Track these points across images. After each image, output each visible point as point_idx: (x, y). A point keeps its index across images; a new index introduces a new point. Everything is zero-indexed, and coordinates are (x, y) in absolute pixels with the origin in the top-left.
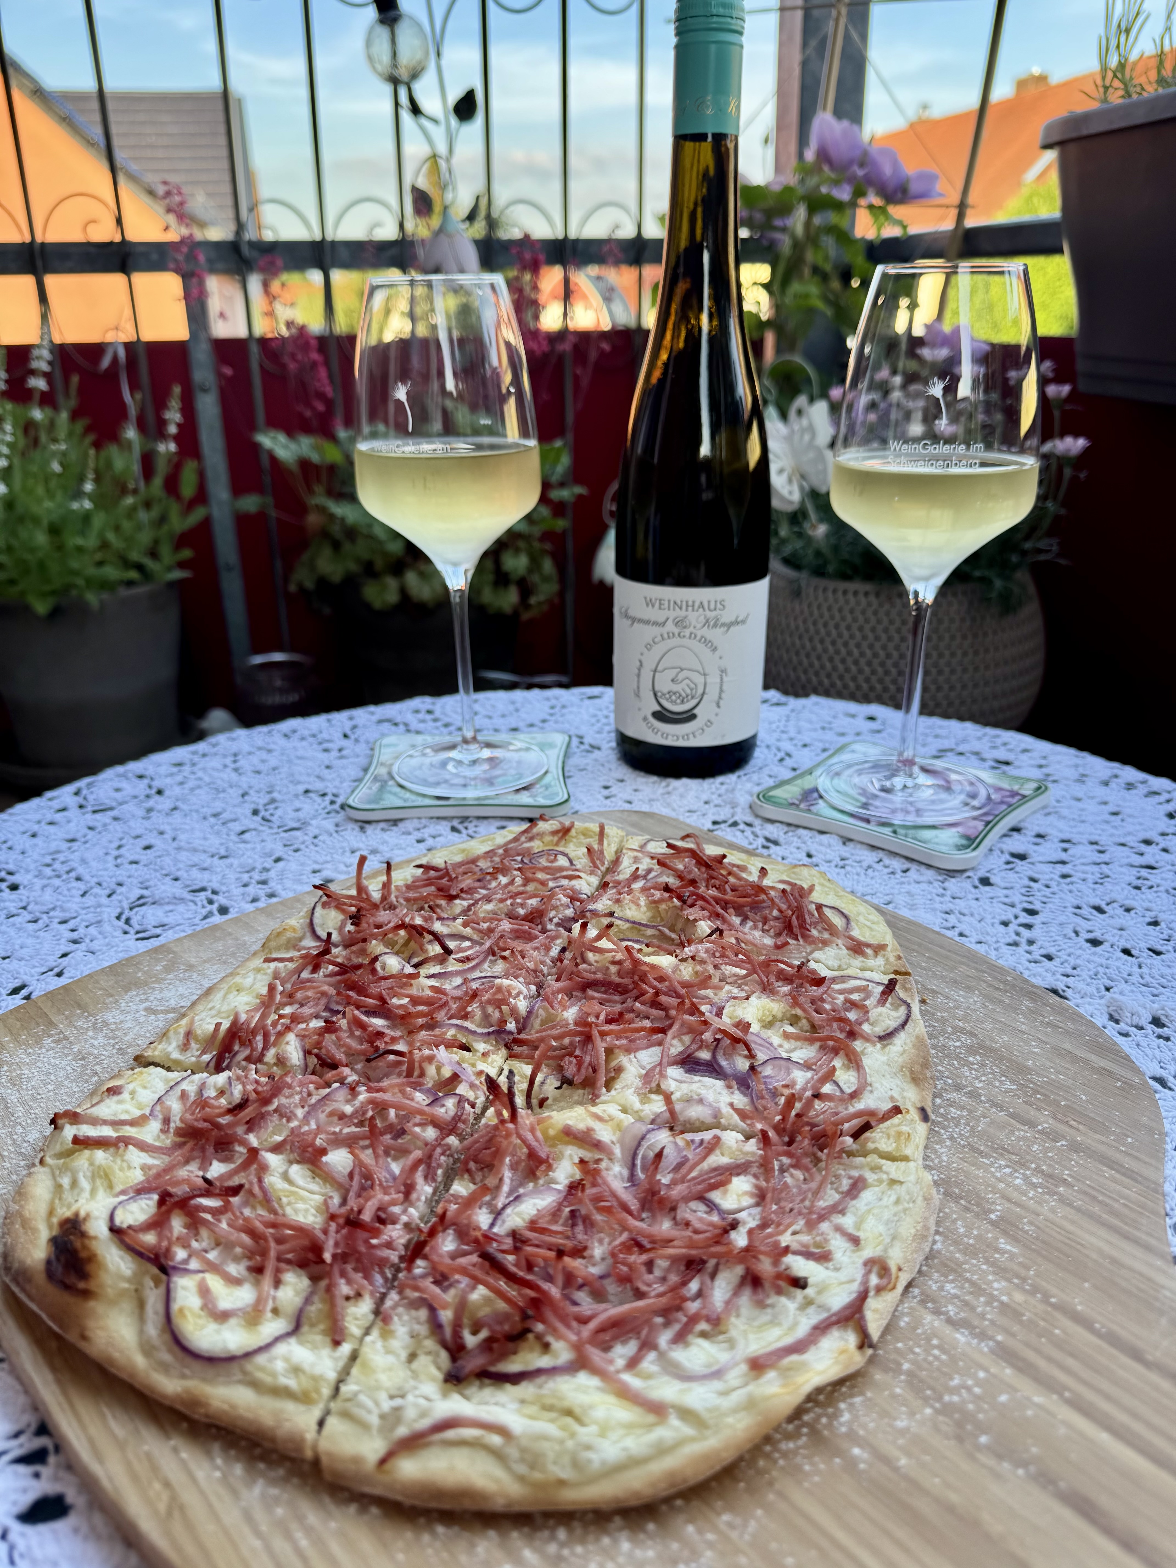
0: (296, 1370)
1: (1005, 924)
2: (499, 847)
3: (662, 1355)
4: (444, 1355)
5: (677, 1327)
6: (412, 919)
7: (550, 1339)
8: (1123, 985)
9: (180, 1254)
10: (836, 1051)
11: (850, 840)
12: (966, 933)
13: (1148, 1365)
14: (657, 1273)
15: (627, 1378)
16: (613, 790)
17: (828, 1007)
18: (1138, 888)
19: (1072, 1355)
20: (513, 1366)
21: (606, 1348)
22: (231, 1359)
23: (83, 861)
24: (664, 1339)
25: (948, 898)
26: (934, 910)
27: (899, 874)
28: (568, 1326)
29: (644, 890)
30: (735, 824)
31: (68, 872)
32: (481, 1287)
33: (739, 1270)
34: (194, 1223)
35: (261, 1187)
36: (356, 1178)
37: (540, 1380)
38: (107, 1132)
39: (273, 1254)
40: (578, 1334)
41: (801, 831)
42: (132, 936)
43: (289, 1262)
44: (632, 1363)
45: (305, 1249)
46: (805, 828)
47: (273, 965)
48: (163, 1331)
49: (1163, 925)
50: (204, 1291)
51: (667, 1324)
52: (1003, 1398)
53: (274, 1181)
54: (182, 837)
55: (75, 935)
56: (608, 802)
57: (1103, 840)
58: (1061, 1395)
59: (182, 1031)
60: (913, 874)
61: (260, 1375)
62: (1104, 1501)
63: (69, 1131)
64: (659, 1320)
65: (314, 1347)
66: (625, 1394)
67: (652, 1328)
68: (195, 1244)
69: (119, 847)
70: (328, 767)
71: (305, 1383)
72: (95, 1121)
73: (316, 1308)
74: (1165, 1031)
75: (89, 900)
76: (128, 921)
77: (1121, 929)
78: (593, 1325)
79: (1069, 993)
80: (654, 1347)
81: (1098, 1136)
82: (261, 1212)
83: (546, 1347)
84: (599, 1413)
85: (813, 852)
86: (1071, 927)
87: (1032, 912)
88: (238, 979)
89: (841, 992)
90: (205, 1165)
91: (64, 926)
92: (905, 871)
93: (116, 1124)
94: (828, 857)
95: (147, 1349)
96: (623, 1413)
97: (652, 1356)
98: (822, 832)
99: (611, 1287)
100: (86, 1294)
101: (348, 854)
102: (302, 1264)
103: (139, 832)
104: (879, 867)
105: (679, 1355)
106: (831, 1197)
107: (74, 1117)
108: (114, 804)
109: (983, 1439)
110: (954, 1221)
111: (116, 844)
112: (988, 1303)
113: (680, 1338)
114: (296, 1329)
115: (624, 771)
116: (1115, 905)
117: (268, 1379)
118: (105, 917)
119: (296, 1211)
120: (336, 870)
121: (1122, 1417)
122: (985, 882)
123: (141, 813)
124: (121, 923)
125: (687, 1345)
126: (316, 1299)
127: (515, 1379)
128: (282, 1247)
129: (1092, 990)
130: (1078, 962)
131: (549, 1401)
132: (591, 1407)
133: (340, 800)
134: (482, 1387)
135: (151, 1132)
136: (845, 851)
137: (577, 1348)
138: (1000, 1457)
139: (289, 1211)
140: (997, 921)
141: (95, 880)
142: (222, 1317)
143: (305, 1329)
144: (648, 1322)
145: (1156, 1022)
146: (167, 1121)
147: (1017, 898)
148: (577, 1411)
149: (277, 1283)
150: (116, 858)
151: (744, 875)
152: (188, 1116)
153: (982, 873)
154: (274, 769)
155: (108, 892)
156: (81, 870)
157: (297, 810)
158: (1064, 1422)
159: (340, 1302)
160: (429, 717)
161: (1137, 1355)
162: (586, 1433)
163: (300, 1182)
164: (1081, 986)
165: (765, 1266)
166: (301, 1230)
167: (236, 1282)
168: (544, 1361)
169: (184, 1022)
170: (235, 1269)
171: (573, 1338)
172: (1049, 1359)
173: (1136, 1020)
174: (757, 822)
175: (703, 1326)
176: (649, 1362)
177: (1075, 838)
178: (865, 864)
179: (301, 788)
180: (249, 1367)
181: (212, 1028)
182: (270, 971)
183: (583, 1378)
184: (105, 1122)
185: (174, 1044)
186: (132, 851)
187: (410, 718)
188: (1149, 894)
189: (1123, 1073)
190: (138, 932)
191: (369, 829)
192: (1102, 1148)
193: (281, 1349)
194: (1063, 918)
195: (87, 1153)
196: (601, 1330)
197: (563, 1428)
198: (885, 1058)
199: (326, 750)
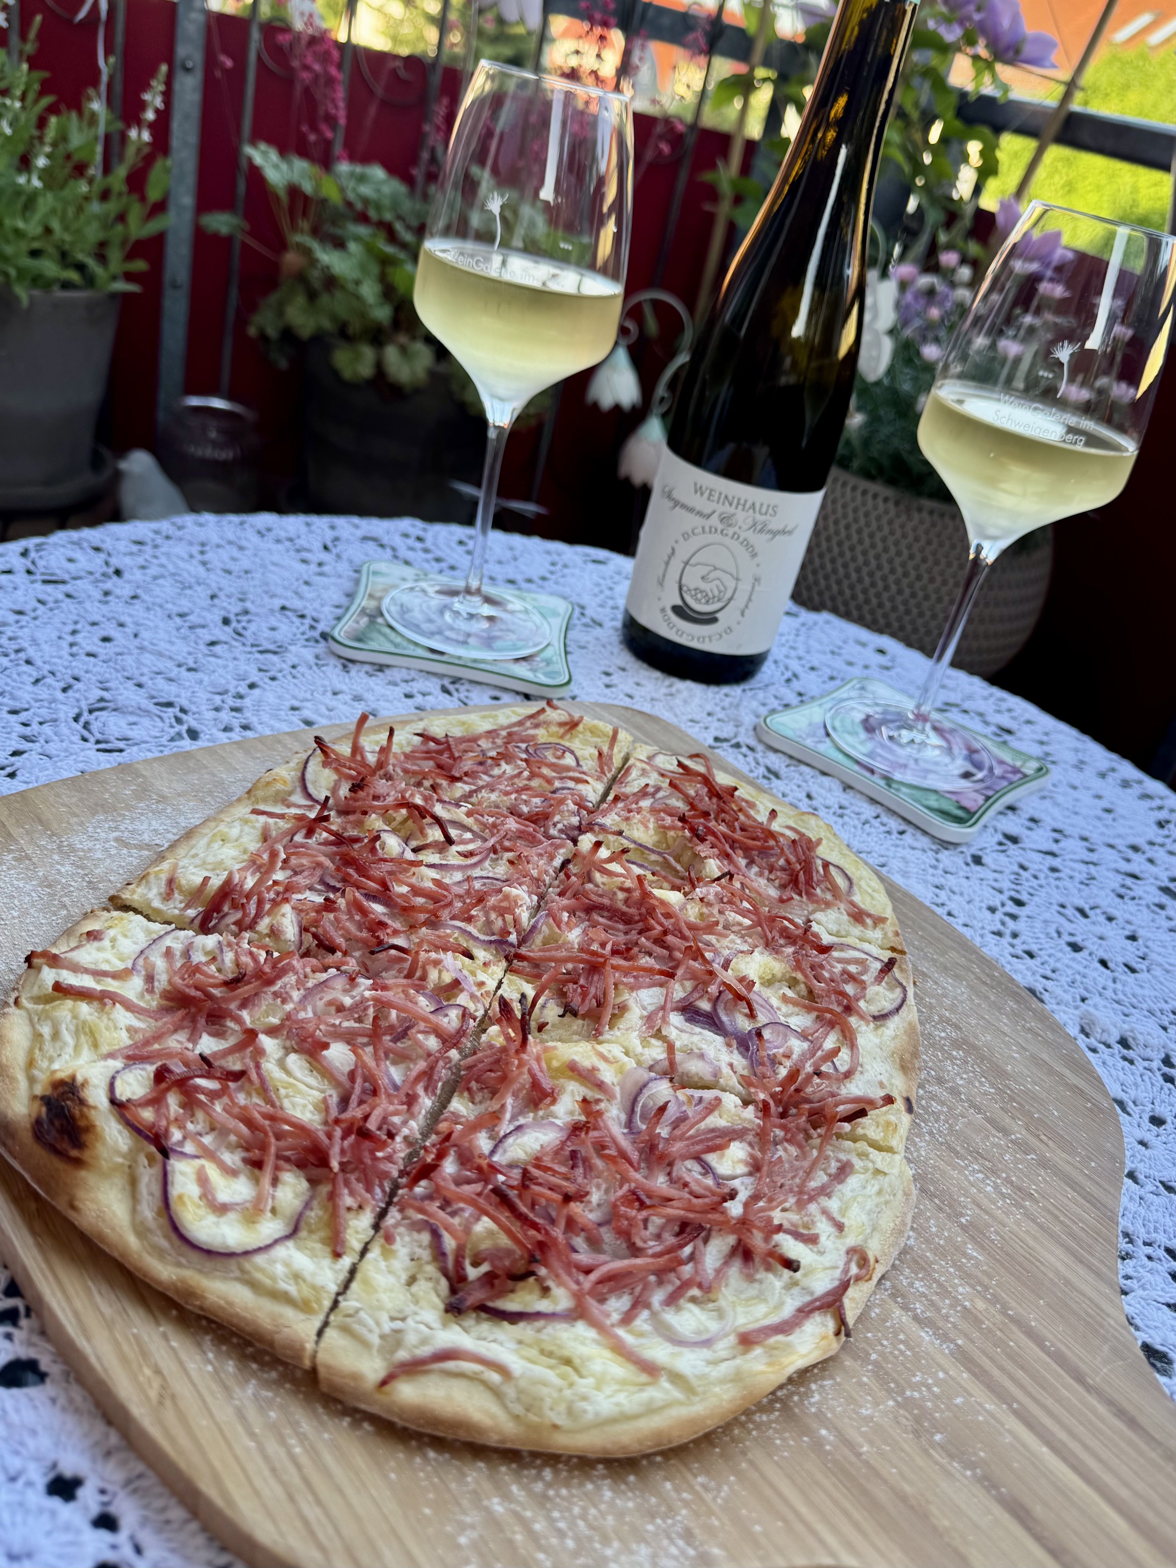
0: (297, 1277)
1: (992, 910)
2: (503, 728)
3: (654, 1315)
4: (444, 1283)
5: (670, 1288)
6: (412, 795)
7: (550, 1283)
8: (1097, 999)
9: (176, 1135)
10: (832, 1025)
11: (851, 788)
12: (955, 912)
13: (1088, 1388)
14: (652, 1229)
15: (621, 1332)
16: (615, 679)
17: (826, 975)
18: (1121, 897)
19: (1022, 1368)
20: (511, 1304)
21: (602, 1300)
22: (231, 1255)
23: (34, 642)
24: (657, 1298)
25: (940, 872)
26: (925, 882)
27: (895, 835)
28: (570, 1274)
29: (653, 810)
30: (737, 746)
31: (18, 651)
32: (485, 1219)
33: (731, 1240)
34: (190, 1103)
35: (259, 1075)
36: (359, 1080)
37: (540, 1323)
38: (86, 982)
39: (273, 1150)
40: (578, 1283)
41: (803, 768)
42: (91, 745)
43: (287, 1160)
44: (627, 1319)
45: (307, 1150)
46: (808, 765)
47: (262, 819)
48: (159, 1214)
49: (1140, 941)
50: (203, 1180)
51: (660, 1283)
52: (959, 1400)
53: (270, 1067)
54: (144, 634)
55: (27, 731)
56: (607, 691)
57: (1095, 837)
58: (1010, 1406)
59: (164, 877)
60: (908, 838)
61: (259, 1276)
62: (1038, 1510)
63: (49, 976)
64: (652, 1278)
65: (313, 1255)
66: (620, 1350)
67: (646, 1287)
68: (190, 1126)
69: (74, 632)
70: (307, 583)
71: (306, 1292)
72: (76, 968)
73: (315, 1214)
74: (1130, 1054)
75: (42, 692)
76: (86, 726)
77: (1101, 938)
78: (594, 1277)
79: (1046, 996)
80: (648, 1306)
81: (1064, 1155)
82: (256, 1100)
83: (546, 1291)
84: (597, 1366)
85: (814, 794)
86: (1054, 926)
87: (1019, 903)
88: (222, 827)
89: (840, 961)
90: (193, 1037)
91: (13, 718)
92: (902, 833)
93: (99, 974)
94: (828, 803)
95: (141, 1230)
96: (619, 1369)
97: (645, 1314)
98: (824, 774)
99: (607, 1235)
100: (78, 1163)
101: (329, 694)
102: (301, 1165)
103: (96, 618)
104: (876, 823)
105: (670, 1317)
106: (820, 1179)
107: (54, 961)
108: (66, 577)
109: (938, 1437)
110: (928, 1219)
111: (70, 628)
112: (952, 1306)
113: (672, 1300)
114: (294, 1232)
115: (626, 658)
116: (1098, 911)
117: (268, 1282)
118: (62, 715)
119: (294, 1105)
120: (317, 711)
121: (1062, 1435)
122: (977, 860)
123: (97, 595)
124: (78, 727)
125: (679, 1309)
126: (315, 1204)
127: (514, 1318)
128: (282, 1143)
129: (1067, 997)
130: (1059, 965)
131: (548, 1347)
132: (589, 1359)
133: (321, 627)
134: (478, 1320)
135: (132, 989)
136: (845, 798)
137: (578, 1297)
138: (951, 1457)
139: (286, 1103)
140: (984, 905)
141: (48, 667)
142: (222, 1209)
143: (303, 1234)
144: (643, 1279)
145: (1124, 1043)
146: (150, 979)
147: (1006, 885)
148: (577, 1361)
149: (275, 1182)
150: (72, 645)
151: (752, 812)
152: (177, 980)
153: (973, 850)
154: (246, 572)
155: (62, 685)
156: (31, 652)
157: (273, 629)
158: (1010, 1432)
159: (343, 1212)
160: (418, 545)
161: (1080, 1378)
162: (584, 1385)
163: (298, 1074)
164: (1059, 991)
165: (757, 1240)
166: (301, 1129)
167: (232, 1173)
168: (543, 1306)
169: (165, 866)
170: (232, 1159)
171: (575, 1287)
172: (1002, 1369)
173: (1105, 1037)
174: (760, 748)
175: (695, 1292)
176: (642, 1320)
177: (1068, 830)
178: (863, 817)
179: (278, 603)
180: (247, 1266)
181: (198, 880)
182: (259, 825)
183: (581, 1328)
184: (86, 971)
185: (155, 891)
186: (88, 640)
187: (398, 541)
188: (1131, 906)
189: (1094, 1095)
190: (98, 742)
191: (354, 669)
192: (1068, 1168)
193: (281, 1252)
194: (1047, 916)
195: (69, 1003)
196: (600, 1282)
197: (563, 1377)
198: (877, 1041)
199: (304, 561)
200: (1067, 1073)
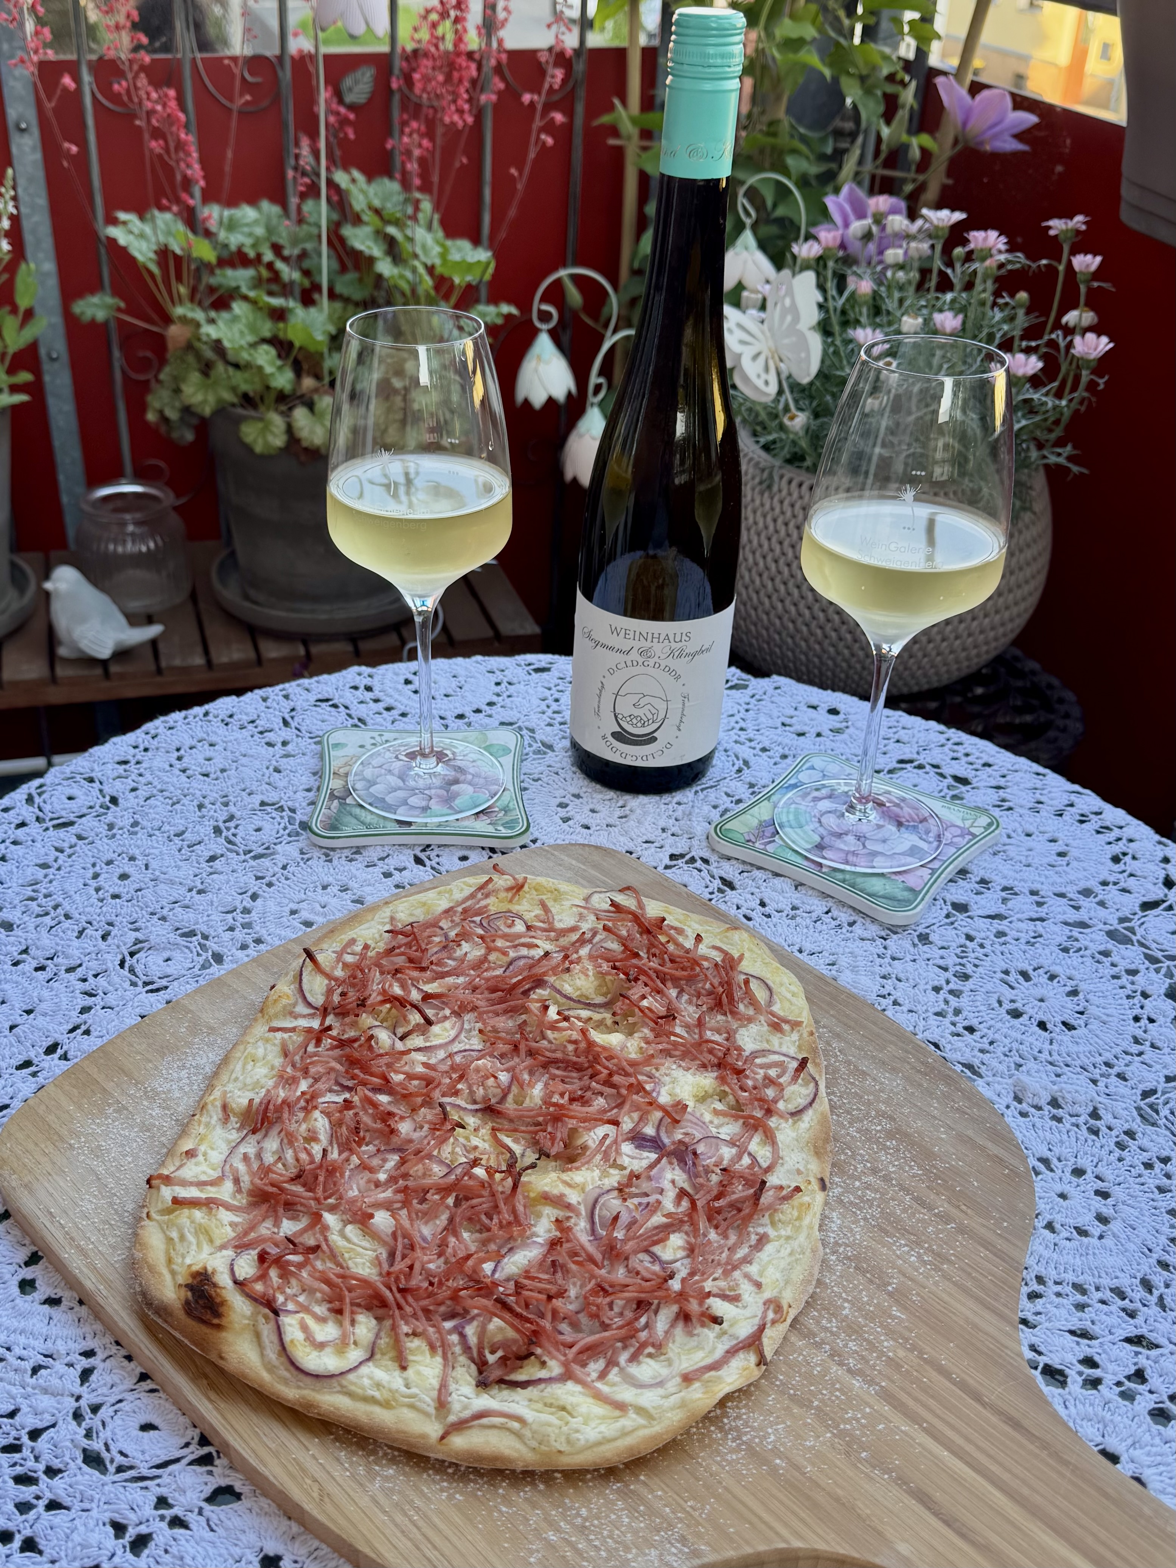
0: (379, 1385)
1: (937, 990)
2: (461, 902)
3: (622, 1370)
4: (473, 1368)
5: (632, 1350)
7: (545, 1358)
8: (1031, 1064)
9: (281, 1299)
10: (755, 1129)
11: (802, 885)
12: (900, 1001)
13: (984, 1405)
14: (617, 1311)
15: (599, 1385)
16: (571, 810)
19: (933, 1398)
20: (521, 1376)
21: (584, 1364)
22: (332, 1376)
24: (623, 1358)
25: (888, 960)
26: (873, 973)
27: (846, 929)
28: (558, 1350)
30: (692, 861)
32: (495, 1319)
33: (675, 1308)
34: (285, 1274)
35: (328, 1246)
36: (400, 1239)
37: (542, 1386)
39: (348, 1300)
40: (564, 1355)
41: (756, 873)
42: (141, 988)
43: (359, 1305)
44: (603, 1375)
45: (370, 1296)
47: (280, 1035)
48: (278, 1354)
50: (304, 1328)
51: (625, 1348)
53: (334, 1238)
59: (219, 1104)
60: (858, 929)
61: (354, 1388)
62: (938, 1496)
63: (166, 1193)
64: (619, 1345)
65: (387, 1370)
66: (599, 1396)
67: (615, 1351)
68: (288, 1291)
70: (276, 770)
71: (385, 1393)
73: (384, 1341)
74: (1059, 1111)
76: (132, 971)
78: (576, 1349)
79: (983, 1070)
80: (617, 1364)
81: (981, 1220)
82: (329, 1264)
83: (543, 1364)
85: (767, 901)
86: (995, 996)
88: (250, 1049)
89: (761, 1067)
90: (277, 1224)
92: (851, 925)
94: (780, 906)
96: (599, 1410)
97: (615, 1370)
98: (776, 875)
99: (583, 1319)
100: (220, 1327)
101: (319, 890)
102: (368, 1308)
104: (827, 919)
105: (633, 1370)
106: (742, 1251)
107: (168, 1180)
109: (864, 1455)
112: (878, 1358)
113: (634, 1358)
114: (371, 1356)
115: (579, 782)
117: (360, 1391)
119: (356, 1265)
122: (924, 939)
124: (126, 973)
125: (639, 1364)
126: (383, 1334)
127: (524, 1385)
128: (353, 1294)
129: (1001, 1067)
130: (997, 1036)
131: (549, 1401)
132: (577, 1405)
133: (299, 817)
134: (500, 1390)
135: (226, 1192)
136: (797, 898)
137: (566, 1365)
138: (874, 1467)
139: (350, 1264)
140: (929, 987)
142: (321, 1346)
143: (378, 1356)
144: (612, 1346)
145: (1053, 1101)
146: (237, 1182)
147: (951, 960)
148: (569, 1407)
149: (353, 1322)
151: (682, 940)
152: (256, 1180)
153: (919, 930)
154: (222, 771)
157: (259, 830)
158: (919, 1444)
159: (402, 1338)
160: (368, 696)
161: (978, 1399)
162: (576, 1422)
163: (355, 1240)
164: (994, 1063)
165: (692, 1306)
166: (364, 1282)
167: (323, 1320)
168: (543, 1374)
169: (216, 1094)
170: (322, 1310)
171: (563, 1358)
173: (1037, 1101)
174: (714, 859)
175: (649, 1350)
176: (613, 1375)
178: (814, 915)
179: (256, 799)
180: (345, 1383)
181: (245, 1102)
182: (278, 1042)
183: (571, 1386)
185: (215, 1118)
187: (348, 696)
189: (1012, 1161)
191: (335, 858)
192: (983, 1231)
193: (364, 1370)
194: (989, 986)
195: (186, 1212)
196: (581, 1352)
197: (560, 1419)
198: (794, 1134)
199: (269, 745)
200: (989, 1145)
